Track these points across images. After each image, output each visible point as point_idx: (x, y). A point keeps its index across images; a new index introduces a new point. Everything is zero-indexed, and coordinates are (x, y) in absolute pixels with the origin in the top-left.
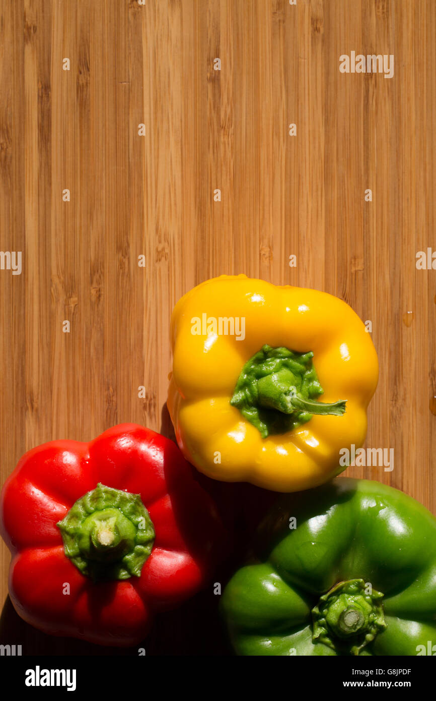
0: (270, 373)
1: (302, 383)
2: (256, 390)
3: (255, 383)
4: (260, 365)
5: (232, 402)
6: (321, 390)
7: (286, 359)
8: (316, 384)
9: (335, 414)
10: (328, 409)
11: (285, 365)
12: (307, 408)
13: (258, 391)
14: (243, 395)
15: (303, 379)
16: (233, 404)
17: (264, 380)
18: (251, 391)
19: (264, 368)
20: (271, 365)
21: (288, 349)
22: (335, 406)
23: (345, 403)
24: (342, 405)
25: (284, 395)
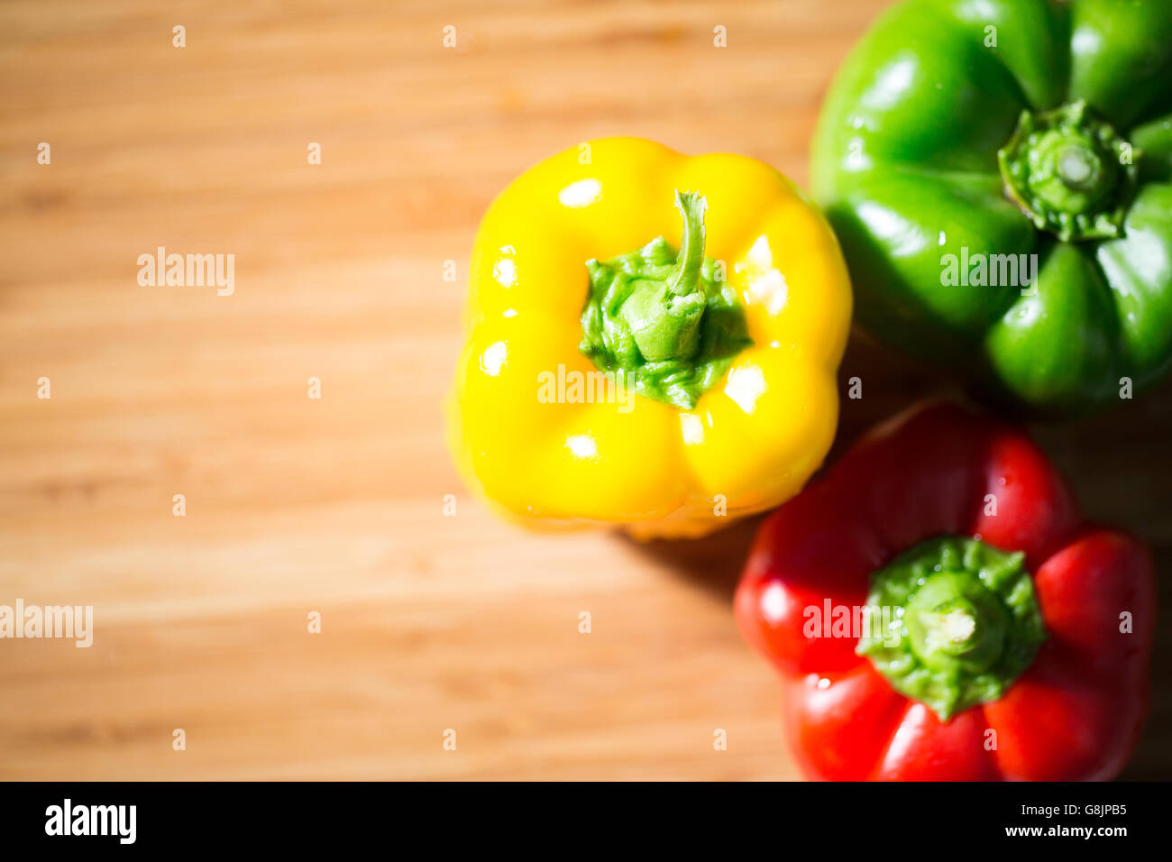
0: (633, 339)
1: (648, 278)
2: (664, 363)
3: (652, 367)
4: (618, 358)
5: (690, 407)
6: (658, 241)
7: (603, 309)
8: (648, 251)
9: (702, 211)
10: (694, 225)
11: (615, 310)
12: (694, 267)
13: (666, 360)
14: (675, 386)
15: (638, 278)
16: (693, 404)
17: (645, 351)
18: (668, 372)
19: (623, 350)
20: (616, 336)
21: (585, 309)
22: (688, 214)
23: (681, 194)
24: (685, 200)
25: (672, 309)
